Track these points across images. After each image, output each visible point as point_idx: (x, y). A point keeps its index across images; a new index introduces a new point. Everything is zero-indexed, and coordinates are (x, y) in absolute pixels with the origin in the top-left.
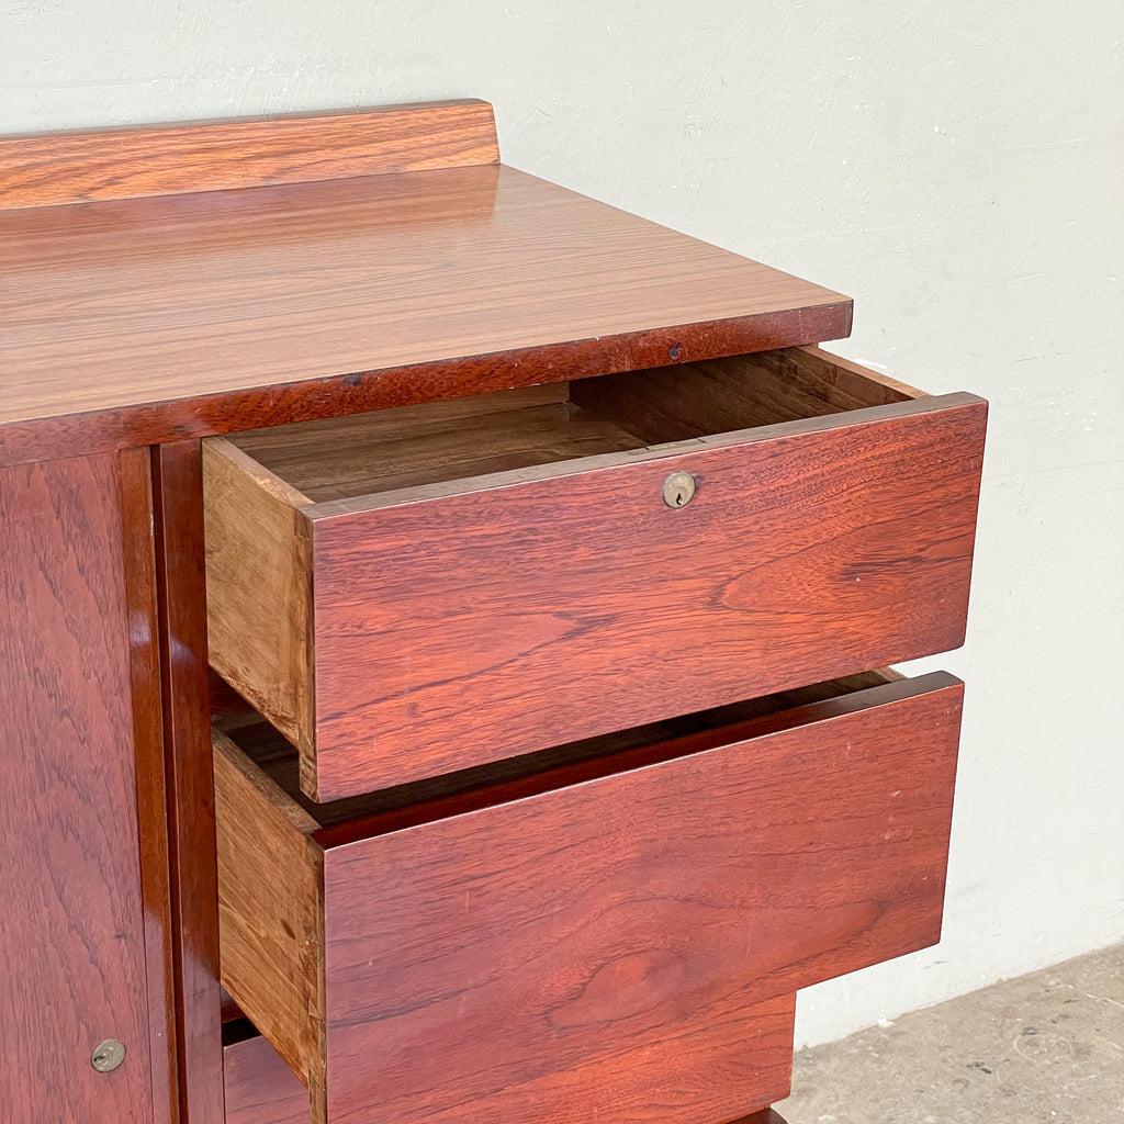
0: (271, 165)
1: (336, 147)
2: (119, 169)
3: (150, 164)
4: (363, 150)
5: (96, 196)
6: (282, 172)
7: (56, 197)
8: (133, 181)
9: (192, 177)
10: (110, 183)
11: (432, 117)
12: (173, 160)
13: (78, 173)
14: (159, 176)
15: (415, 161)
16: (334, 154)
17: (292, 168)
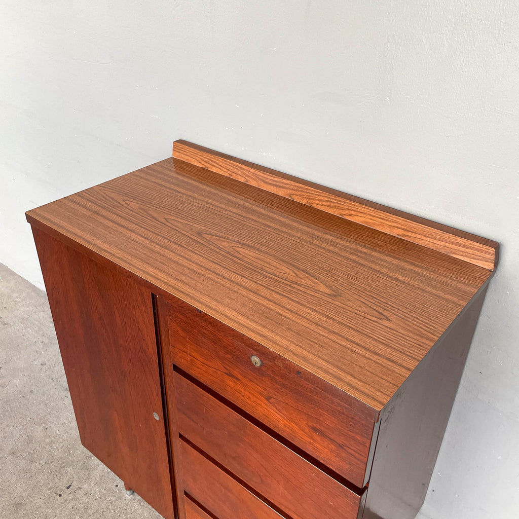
0: (401, 232)
2: (353, 213)
3: (362, 215)
4: (435, 241)
6: (405, 235)
7: (335, 212)
8: (356, 217)
9: (374, 224)
10: (350, 215)
12: (369, 217)
13: (342, 209)
14: (364, 219)
15: (456, 254)
16: (424, 238)
17: (408, 236)
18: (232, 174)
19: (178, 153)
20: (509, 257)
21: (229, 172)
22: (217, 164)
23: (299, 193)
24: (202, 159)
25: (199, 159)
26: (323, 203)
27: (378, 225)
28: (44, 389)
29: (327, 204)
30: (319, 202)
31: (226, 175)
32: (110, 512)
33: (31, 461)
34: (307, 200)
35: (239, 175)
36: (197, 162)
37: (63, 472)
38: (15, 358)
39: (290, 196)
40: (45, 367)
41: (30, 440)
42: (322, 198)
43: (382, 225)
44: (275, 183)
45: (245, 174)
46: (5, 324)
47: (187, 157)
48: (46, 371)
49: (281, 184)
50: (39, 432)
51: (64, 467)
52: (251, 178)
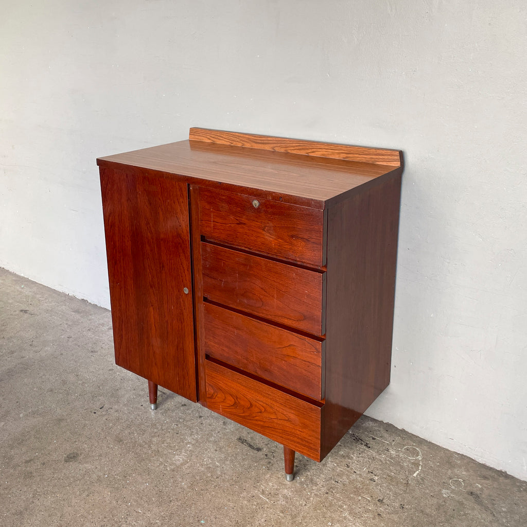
0: (345, 155)
1: (359, 154)
2: (315, 150)
3: (321, 150)
4: (366, 156)
5: (311, 154)
6: (347, 157)
7: (303, 153)
8: (317, 153)
9: (328, 154)
10: (313, 152)
11: (383, 152)
12: (325, 150)
13: (307, 149)
14: (322, 153)
15: (378, 162)
16: (359, 156)
17: (349, 157)
18: (233, 142)
19: (193, 136)
20: (410, 160)
21: (230, 141)
22: (222, 137)
23: (279, 145)
24: (211, 136)
25: (208, 137)
26: (296, 148)
27: (331, 155)
28: (73, 352)
29: (297, 148)
30: (292, 148)
31: (228, 144)
32: (138, 420)
33: (68, 394)
34: (284, 149)
35: (238, 142)
36: (207, 139)
37: (96, 399)
38: (45, 335)
39: (273, 149)
40: (71, 339)
41: (64, 382)
42: (294, 145)
43: (333, 154)
44: (262, 142)
45: (241, 140)
46: (31, 315)
47: (200, 137)
48: (73, 341)
49: (267, 142)
50: (72, 378)
51: (96, 397)
52: (246, 142)
